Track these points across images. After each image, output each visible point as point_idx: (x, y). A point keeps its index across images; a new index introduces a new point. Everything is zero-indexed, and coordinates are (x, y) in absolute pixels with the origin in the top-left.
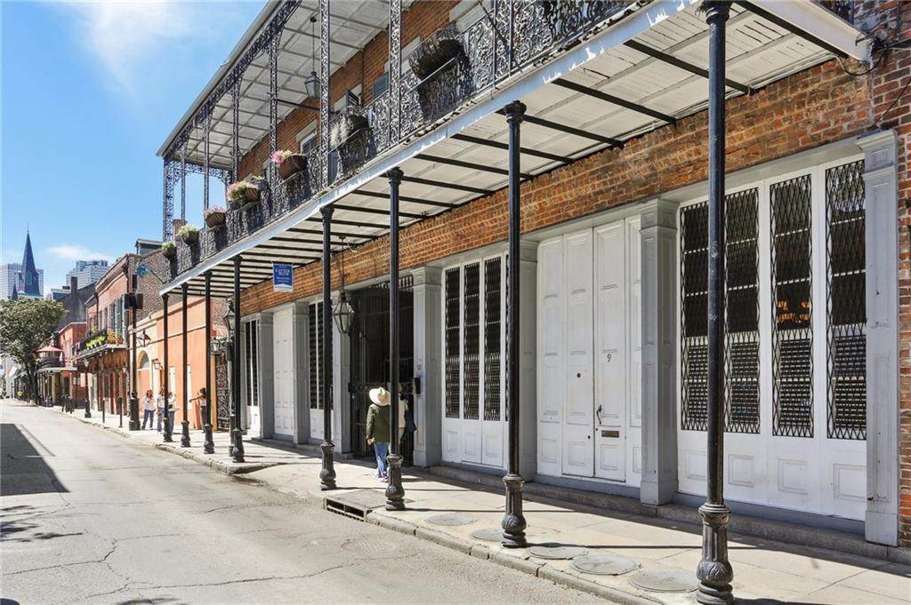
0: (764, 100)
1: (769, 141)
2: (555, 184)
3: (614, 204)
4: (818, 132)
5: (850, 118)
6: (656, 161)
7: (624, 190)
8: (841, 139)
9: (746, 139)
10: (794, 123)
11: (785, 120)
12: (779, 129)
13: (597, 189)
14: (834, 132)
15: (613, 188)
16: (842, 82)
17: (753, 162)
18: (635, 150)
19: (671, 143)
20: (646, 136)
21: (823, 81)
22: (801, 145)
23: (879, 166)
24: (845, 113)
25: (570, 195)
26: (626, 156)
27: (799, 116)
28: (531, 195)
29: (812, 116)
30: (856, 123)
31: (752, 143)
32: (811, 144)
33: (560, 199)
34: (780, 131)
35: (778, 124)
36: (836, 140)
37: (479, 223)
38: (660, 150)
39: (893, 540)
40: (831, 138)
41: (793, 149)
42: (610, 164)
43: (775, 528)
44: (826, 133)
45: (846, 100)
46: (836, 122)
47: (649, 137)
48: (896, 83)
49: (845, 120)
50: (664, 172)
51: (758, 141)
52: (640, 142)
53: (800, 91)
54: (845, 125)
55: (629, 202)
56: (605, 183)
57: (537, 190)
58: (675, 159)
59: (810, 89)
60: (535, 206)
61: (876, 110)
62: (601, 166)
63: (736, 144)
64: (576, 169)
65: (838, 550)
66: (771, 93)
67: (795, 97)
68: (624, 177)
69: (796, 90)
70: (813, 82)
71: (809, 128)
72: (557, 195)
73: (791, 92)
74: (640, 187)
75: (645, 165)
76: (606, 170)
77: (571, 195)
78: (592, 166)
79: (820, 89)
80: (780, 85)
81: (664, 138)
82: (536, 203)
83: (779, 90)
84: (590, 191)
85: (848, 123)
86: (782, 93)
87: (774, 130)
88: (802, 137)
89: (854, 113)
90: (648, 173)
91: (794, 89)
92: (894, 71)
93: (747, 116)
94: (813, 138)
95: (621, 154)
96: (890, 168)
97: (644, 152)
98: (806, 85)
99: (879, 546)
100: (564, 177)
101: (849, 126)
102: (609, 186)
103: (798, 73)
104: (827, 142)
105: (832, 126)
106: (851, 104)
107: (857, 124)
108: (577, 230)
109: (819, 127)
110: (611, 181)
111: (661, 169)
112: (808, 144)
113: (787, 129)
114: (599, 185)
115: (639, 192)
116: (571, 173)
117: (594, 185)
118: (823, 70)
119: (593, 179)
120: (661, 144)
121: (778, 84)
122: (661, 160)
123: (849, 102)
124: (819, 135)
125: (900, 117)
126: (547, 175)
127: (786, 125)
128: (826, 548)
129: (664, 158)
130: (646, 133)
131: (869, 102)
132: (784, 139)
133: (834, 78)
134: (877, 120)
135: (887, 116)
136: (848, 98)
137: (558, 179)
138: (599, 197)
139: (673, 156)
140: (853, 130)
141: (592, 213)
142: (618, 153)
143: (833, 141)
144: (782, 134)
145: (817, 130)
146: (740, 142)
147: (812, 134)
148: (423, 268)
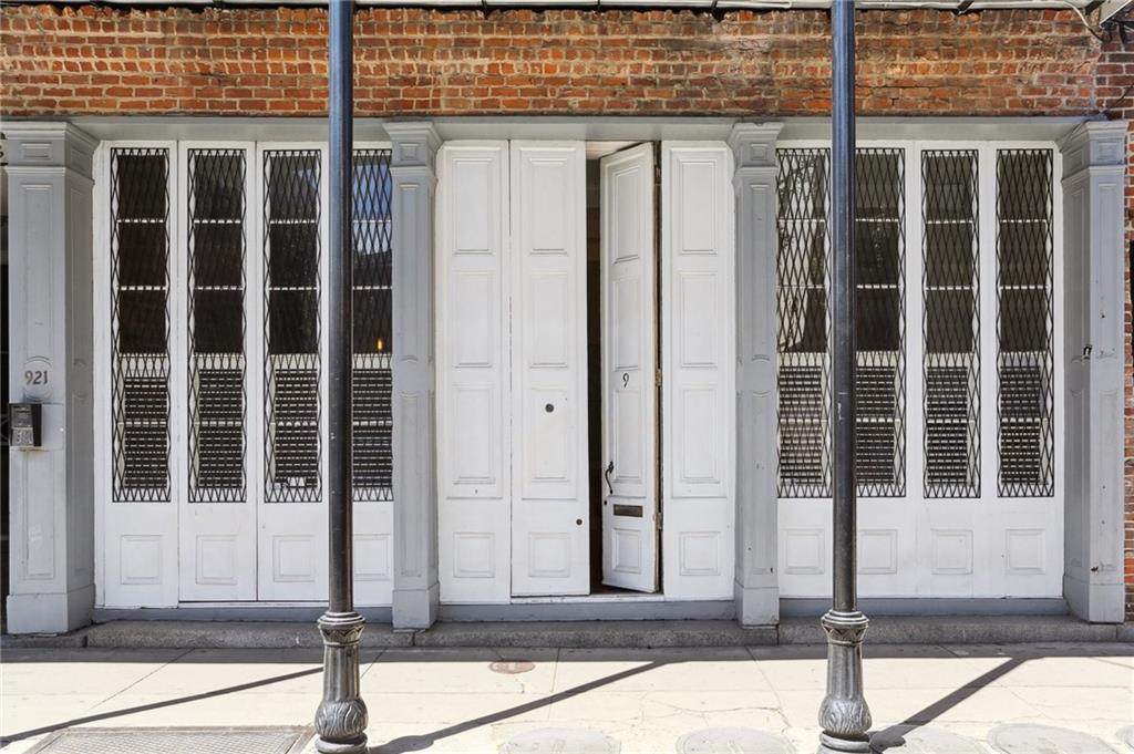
0: (975, 29)
1: (964, 88)
2: (546, 37)
3: (680, 110)
4: (1030, 97)
5: (1070, 93)
6: (782, 61)
7: (704, 91)
8: (1060, 115)
9: (932, 75)
10: (1001, 75)
11: (993, 66)
12: (980, 76)
13: (643, 74)
14: (1052, 104)
15: (679, 81)
16: (1073, 42)
17: (941, 111)
18: (746, 29)
19: (815, 41)
20: (774, 15)
21: (1054, 33)
22: (1007, 107)
23: (1106, 161)
24: (1065, 84)
25: (576, 68)
26: (724, 34)
27: (1012, 67)
28: (476, 42)
29: (1025, 74)
30: (1076, 100)
31: (941, 84)
32: (1021, 110)
33: (550, 69)
34: (981, 80)
35: (982, 68)
36: (1052, 115)
37: (297, 61)
38: (791, 45)
39: (1120, 616)
40: (1047, 110)
41: (998, 110)
42: (686, 38)
43: (978, 627)
44: (1040, 102)
45: (1069, 68)
46: (1054, 92)
47: (780, 19)
48: (1121, 67)
49: (1064, 92)
50: (788, 83)
51: (948, 83)
52: (759, 20)
53: (1021, 36)
54: (1064, 99)
55: (713, 115)
56: (664, 69)
57: (494, 36)
58: (813, 70)
59: (1033, 37)
60: (479, 68)
61: (1099, 93)
62: (668, 36)
63: (915, 77)
64: (609, 24)
65: (1061, 641)
66: (985, 23)
67: (1013, 40)
68: (706, 69)
69: (1019, 31)
70: (1043, 29)
71: (1020, 88)
72: (550, 61)
73: (1012, 32)
74: (738, 95)
75: (758, 62)
76: (677, 46)
77: (579, 69)
78: (647, 30)
79: (1047, 41)
80: (1002, 15)
81: (806, 28)
82: (485, 62)
83: (997, 22)
84: (626, 73)
85: (1067, 97)
86: (999, 27)
87: (973, 76)
88: (1011, 98)
89: (1075, 87)
90: (756, 76)
91: (1017, 29)
92: (1118, 52)
93: (945, 42)
94: (1025, 104)
95: (715, 28)
96: (1118, 167)
97: (762, 39)
98: (1033, 30)
99: (1105, 626)
100: (574, 30)
101: (1068, 102)
102: (672, 77)
103: (1028, 9)
104: (1042, 114)
105: (1048, 95)
106: (1072, 75)
107: (1079, 103)
108: (552, 138)
109: (1033, 91)
110: (679, 69)
111: (784, 77)
112: (1016, 109)
113: (991, 80)
114: (649, 68)
115: (737, 104)
116: (595, 27)
117: (640, 66)
118: (1056, 18)
119: (645, 54)
120: (797, 37)
121: (998, 13)
122: (790, 62)
123: (1071, 72)
124: (1032, 101)
125: (1123, 109)
126: (533, 15)
127: (991, 74)
128: (1046, 641)
129: (794, 62)
130: (775, 9)
131: (1092, 80)
132: (986, 92)
133: (1068, 34)
134: (1099, 104)
135: (1111, 104)
136: (1072, 65)
137: (559, 29)
138: (646, 90)
139: (812, 63)
140: (1073, 109)
141: (628, 115)
142: (709, 24)
143: (1049, 115)
144: (983, 84)
145: (1030, 94)
146: (921, 76)
147: (1024, 97)
148: (63, 125)
